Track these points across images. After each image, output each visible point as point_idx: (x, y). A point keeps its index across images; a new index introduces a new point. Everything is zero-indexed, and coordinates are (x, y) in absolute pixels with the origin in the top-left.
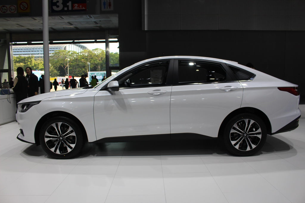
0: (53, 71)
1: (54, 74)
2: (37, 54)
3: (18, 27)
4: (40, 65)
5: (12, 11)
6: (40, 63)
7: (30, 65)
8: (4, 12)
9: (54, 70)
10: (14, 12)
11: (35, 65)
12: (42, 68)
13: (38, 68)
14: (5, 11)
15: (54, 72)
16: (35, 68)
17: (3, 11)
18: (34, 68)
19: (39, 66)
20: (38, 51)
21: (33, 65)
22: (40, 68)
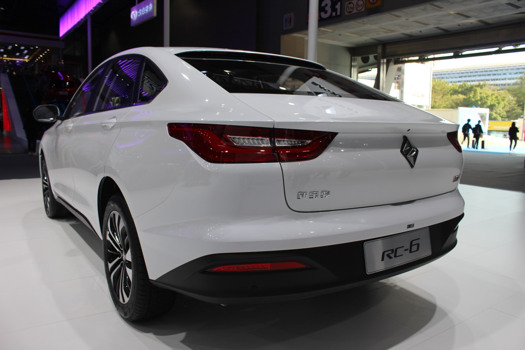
0: (514, 110)
1: (515, 115)
2: (503, 80)
3: (386, 33)
4: (490, 98)
5: (359, 9)
6: (490, 95)
7: (473, 98)
8: (350, 12)
9: (516, 108)
10: (362, 9)
11: (481, 99)
12: (492, 103)
13: (486, 103)
14: (351, 10)
15: (516, 111)
16: (480, 103)
17: (348, 11)
18: (478, 103)
19: (488, 100)
20: (505, 74)
21: (479, 98)
22: (489, 104)
